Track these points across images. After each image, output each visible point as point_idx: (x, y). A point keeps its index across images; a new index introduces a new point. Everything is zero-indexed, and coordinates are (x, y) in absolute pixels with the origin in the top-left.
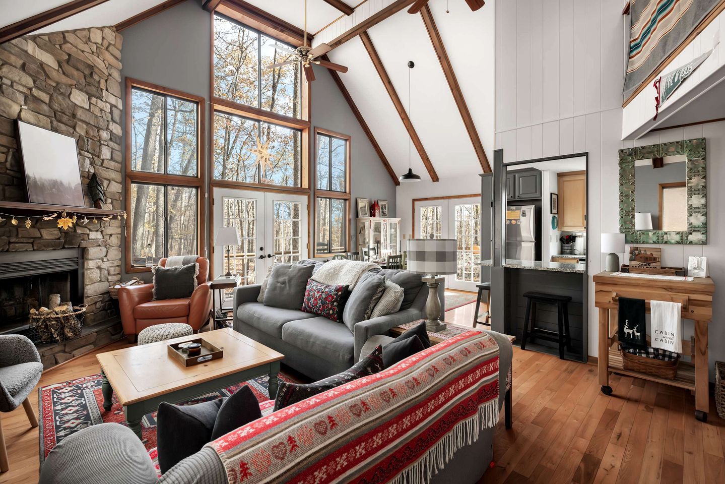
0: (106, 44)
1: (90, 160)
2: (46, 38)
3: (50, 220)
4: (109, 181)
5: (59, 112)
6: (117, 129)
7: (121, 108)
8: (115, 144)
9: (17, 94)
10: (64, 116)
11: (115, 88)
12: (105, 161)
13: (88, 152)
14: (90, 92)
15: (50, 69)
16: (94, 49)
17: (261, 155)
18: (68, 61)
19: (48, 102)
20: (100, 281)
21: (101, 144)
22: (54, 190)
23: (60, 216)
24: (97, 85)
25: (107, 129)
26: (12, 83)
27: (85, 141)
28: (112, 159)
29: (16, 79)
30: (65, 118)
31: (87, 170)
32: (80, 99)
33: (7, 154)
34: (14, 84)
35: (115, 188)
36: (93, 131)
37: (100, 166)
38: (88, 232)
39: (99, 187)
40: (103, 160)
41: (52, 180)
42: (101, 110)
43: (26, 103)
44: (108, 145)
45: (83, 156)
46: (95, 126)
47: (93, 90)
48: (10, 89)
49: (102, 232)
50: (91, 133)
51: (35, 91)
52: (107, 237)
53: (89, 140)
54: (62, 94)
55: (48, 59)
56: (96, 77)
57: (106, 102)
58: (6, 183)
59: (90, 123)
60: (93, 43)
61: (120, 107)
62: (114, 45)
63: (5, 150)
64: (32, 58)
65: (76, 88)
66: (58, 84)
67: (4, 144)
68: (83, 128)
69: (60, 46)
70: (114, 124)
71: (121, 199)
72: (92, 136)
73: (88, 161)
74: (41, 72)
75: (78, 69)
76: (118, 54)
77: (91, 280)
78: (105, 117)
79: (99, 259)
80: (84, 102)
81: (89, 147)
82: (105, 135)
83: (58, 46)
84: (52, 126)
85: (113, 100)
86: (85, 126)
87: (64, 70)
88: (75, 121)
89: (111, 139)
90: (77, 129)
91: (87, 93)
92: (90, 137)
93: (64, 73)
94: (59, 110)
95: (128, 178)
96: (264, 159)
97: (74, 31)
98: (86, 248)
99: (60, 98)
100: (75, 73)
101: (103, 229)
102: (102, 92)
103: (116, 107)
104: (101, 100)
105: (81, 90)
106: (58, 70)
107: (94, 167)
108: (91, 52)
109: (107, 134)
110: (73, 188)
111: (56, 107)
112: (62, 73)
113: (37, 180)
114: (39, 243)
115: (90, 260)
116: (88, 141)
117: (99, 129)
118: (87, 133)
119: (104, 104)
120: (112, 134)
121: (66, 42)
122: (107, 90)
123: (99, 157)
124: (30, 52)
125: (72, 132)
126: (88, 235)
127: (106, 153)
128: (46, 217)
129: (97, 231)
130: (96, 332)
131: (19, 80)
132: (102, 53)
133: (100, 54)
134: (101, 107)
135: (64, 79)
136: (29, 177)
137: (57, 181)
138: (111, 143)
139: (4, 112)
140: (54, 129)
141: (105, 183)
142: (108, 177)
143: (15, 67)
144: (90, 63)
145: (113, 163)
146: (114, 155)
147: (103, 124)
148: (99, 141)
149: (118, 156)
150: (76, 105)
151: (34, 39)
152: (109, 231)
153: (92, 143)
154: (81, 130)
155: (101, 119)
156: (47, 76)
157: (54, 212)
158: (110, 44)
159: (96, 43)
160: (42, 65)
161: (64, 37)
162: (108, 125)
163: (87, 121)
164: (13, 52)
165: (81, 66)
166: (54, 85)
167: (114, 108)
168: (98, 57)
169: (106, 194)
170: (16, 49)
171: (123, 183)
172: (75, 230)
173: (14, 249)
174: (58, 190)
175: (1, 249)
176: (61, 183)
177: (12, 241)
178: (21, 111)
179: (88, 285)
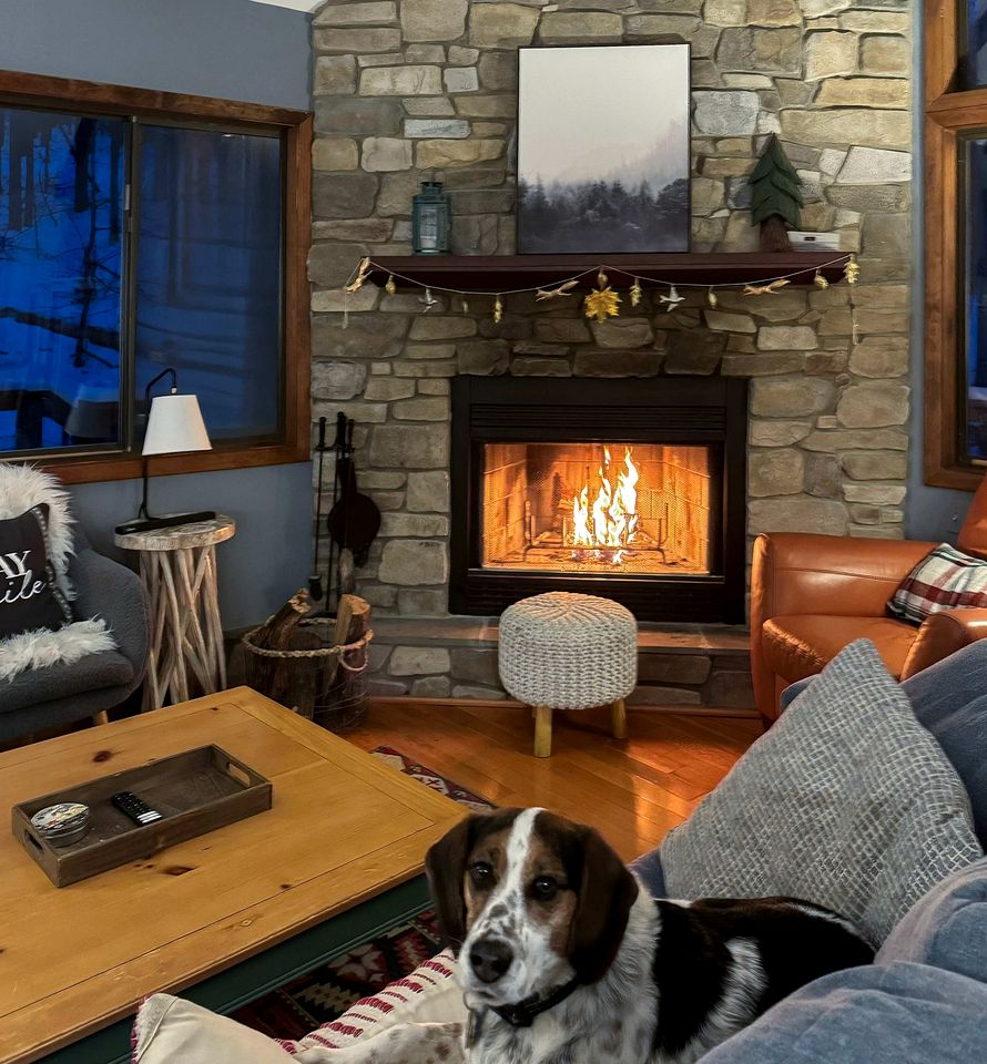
1: (762, 98)
3: (556, 297)
4: (848, 148)
13: (753, 72)
20: (807, 494)
21: (808, 34)
22: (590, 212)
23: (588, 284)
27: (738, 43)
28: (859, 72)
31: (744, 131)
35: (877, 169)
37: (802, 107)
38: (751, 327)
40: (818, 84)
41: (588, 186)
44: (840, 29)
45: (727, 89)
49: (815, 326)
50: (765, 9)
52: (839, 345)
53: (759, 32)
63: (499, 129)
72: (770, 18)
73: (752, 102)
77: (764, 483)
79: (802, 419)
81: (756, 56)
84: (624, 32)
90: (708, 15)
92: (763, 22)
95: (931, 125)
98: (751, 377)
101: (821, 317)
107: (778, 116)
110: (656, 197)
113: (546, 192)
114: (586, 358)
115: (759, 418)
118: (749, 13)
123: (799, 78)
125: (691, 27)
126: (756, 336)
127: (831, 58)
128: (544, 290)
129: (793, 326)
136: (524, 187)
140: (634, 39)
141: (831, 159)
142: (840, 136)
148: (801, 25)
152: (847, 323)
154: (725, 13)
157: (568, 275)
169: (832, 198)
172: (703, 323)
173: (520, 371)
174: (605, 211)
175: (492, 369)
176: (618, 190)
177: (516, 350)
178: (540, 22)
179: (756, 498)
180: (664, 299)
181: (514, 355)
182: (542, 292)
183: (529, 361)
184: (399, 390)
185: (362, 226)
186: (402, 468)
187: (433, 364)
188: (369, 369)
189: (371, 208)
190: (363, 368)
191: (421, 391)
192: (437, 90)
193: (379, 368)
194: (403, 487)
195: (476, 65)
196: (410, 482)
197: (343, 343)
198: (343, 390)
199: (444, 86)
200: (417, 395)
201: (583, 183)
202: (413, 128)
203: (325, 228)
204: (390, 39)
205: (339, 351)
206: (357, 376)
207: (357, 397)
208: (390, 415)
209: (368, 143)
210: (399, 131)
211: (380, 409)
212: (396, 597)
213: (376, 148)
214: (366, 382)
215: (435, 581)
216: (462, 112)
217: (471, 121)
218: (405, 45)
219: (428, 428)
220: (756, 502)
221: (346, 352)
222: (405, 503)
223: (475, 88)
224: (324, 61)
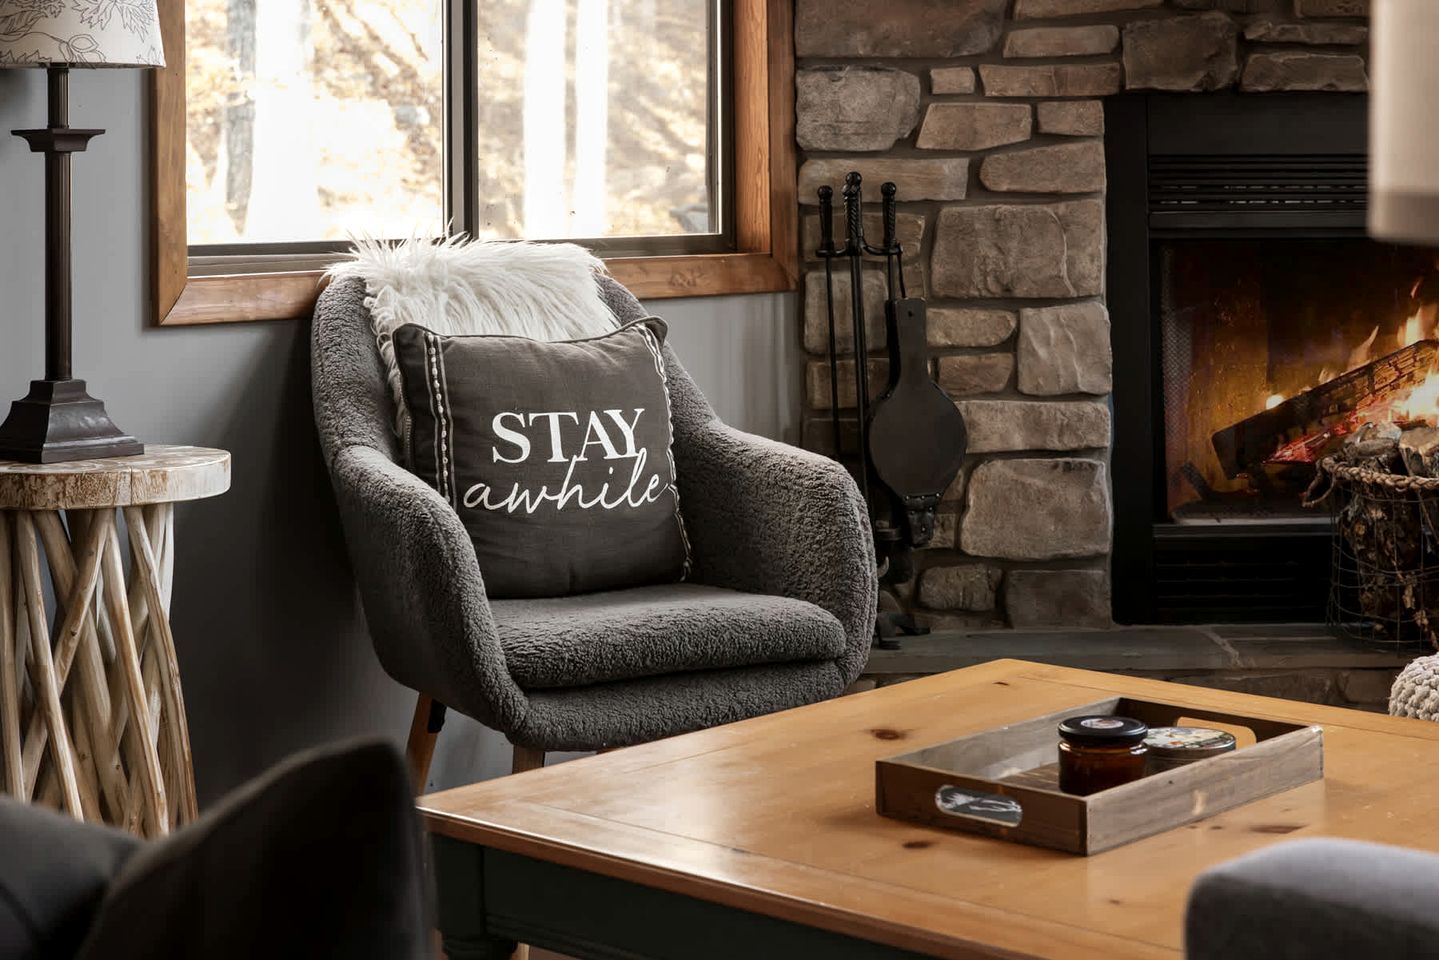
173: (1260, 80)
175: (1201, 75)
177: (1250, 36)
181: (1246, 46)
183: (1280, 58)
184: (1000, 125)
186: (1010, 301)
187: (1069, 69)
188: (927, 85)
190: (915, 82)
191: (1045, 128)
193: (946, 79)
194: (1011, 344)
196: (1026, 329)
197: (867, 27)
198: (869, 128)
200: (1040, 136)
205: (859, 44)
206: (901, 98)
207: (907, 145)
208: (976, 186)
211: (954, 170)
212: (1000, 590)
214: (921, 112)
215: (1091, 548)
219: (1062, 208)
221: (874, 47)
222: (1014, 378)
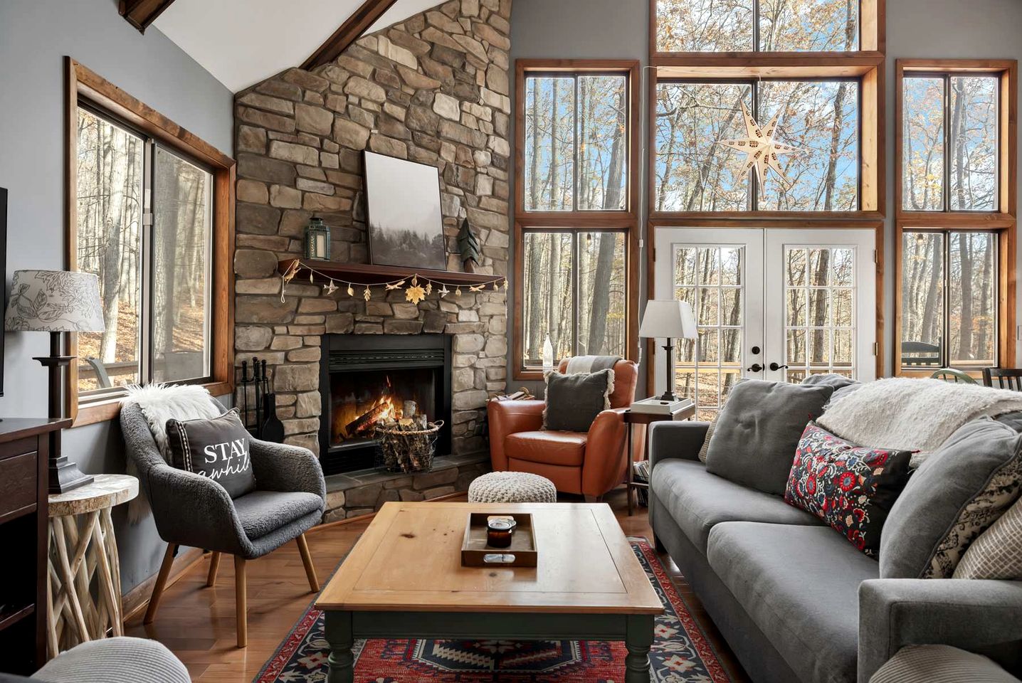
0: (485, 12)
1: (461, 200)
2: (402, 27)
3: (395, 289)
4: (489, 229)
5: (418, 131)
6: (501, 147)
7: (509, 112)
8: (499, 171)
9: (366, 114)
10: (424, 135)
11: (500, 81)
12: (483, 199)
13: (458, 186)
14: (461, 94)
15: (407, 70)
16: (468, 26)
17: (756, 150)
18: (430, 54)
19: (403, 119)
20: (475, 388)
21: (477, 173)
22: (404, 245)
23: (408, 284)
24: (471, 82)
25: (487, 147)
26: (360, 100)
27: (452, 171)
28: (494, 195)
29: (365, 93)
30: (426, 140)
31: (456, 215)
32: (446, 107)
33: (352, 199)
34: (363, 101)
35: (499, 240)
36: (466, 152)
37: (475, 207)
38: (456, 310)
39: (471, 240)
40: (480, 198)
41: (402, 231)
42: (478, 119)
43: (376, 125)
44: (487, 174)
45: (450, 193)
46: (468, 146)
47: (465, 89)
48: (357, 110)
49: (478, 311)
50: (462, 157)
51: (388, 107)
52: (486, 320)
53: (460, 168)
54: (422, 104)
55: (404, 57)
56: (470, 70)
57: (485, 105)
58: (352, 239)
59: (460, 143)
60: (466, 17)
61: (507, 110)
62: (498, 13)
63: (350, 193)
64: (383, 60)
65: (442, 92)
66: (417, 90)
67: (350, 186)
68: (450, 151)
69: (420, 34)
70: (498, 139)
71: (507, 258)
72: (464, 162)
73: (457, 201)
74: (395, 78)
75: (443, 63)
76: (503, 25)
77: (461, 384)
78: (483, 130)
79: (474, 353)
80: (453, 111)
81: (459, 179)
82: (483, 158)
83: (417, 36)
84: (408, 154)
85: (495, 101)
86: (453, 147)
87: (425, 68)
88: (440, 141)
89: (492, 163)
90: (442, 154)
91: (457, 96)
92: (461, 163)
93: (425, 74)
94: (418, 128)
95: (517, 224)
96: (762, 157)
97: (439, 8)
98: (455, 334)
99: (419, 110)
100: (440, 69)
101: (480, 306)
102: (479, 91)
103: (500, 111)
104: (478, 103)
105: (448, 94)
106: (417, 71)
107: (467, 210)
108: (462, 32)
109: (486, 155)
110: (431, 242)
111: (414, 124)
112: (422, 73)
113: (384, 232)
114: (390, 324)
115: (459, 353)
116: (457, 169)
117: (474, 149)
118: (456, 158)
119: (482, 109)
120: (494, 155)
121: (427, 25)
122: (487, 86)
123: (473, 193)
124: (382, 52)
125: (435, 158)
126: (457, 314)
127: (484, 186)
128: (390, 284)
129: (471, 309)
130: (458, 467)
131: (369, 95)
132: (478, 29)
133: (475, 33)
134: (478, 115)
135: (425, 82)
136: (373, 228)
137: (409, 233)
138: (493, 170)
139: (351, 142)
140: (412, 158)
141: (484, 233)
142: (486, 223)
143: (365, 78)
144: (461, 49)
145: (495, 201)
146: (496, 188)
147: (479, 141)
148: (475, 169)
149: (504, 189)
150: (441, 117)
151: (387, 32)
152: (488, 309)
153: (465, 173)
154: (448, 155)
155: (478, 133)
156: (403, 82)
157: (400, 278)
158: (491, 13)
159: (470, 17)
160: (396, 67)
161: (426, 20)
162: (488, 141)
163: (457, 139)
164: (361, 57)
165: (448, 57)
166: (412, 92)
167: (497, 114)
168: (473, 38)
169: (484, 251)
170: (365, 52)
171: (511, 232)
172: (439, 307)
173: (359, 331)
174: (410, 245)
175: (345, 329)
176: (415, 235)
177: (357, 319)
178: (370, 137)
179: (457, 392)
180: (440, 291)
181: (356, 322)
182: (388, 286)
183: (364, 325)
184: (294, 343)
185: (269, 240)
186: (295, 392)
187: (313, 327)
188: (274, 332)
189: (276, 229)
190: (270, 330)
191: (306, 344)
192: (316, 163)
193: (279, 330)
194: (295, 404)
195: (338, 153)
196: (300, 399)
197: (257, 314)
198: (258, 344)
199: (320, 162)
200: (305, 346)
201: (400, 230)
202: (303, 184)
203: (246, 239)
204: (290, 125)
205: (255, 319)
206: (266, 335)
207: (268, 349)
208: (287, 360)
209: (275, 188)
210: (294, 185)
211: (281, 355)
213: (280, 192)
214: (272, 339)
216: (330, 180)
217: (335, 185)
218: (298, 131)
219: (309, 365)
220: (457, 394)
221: (259, 320)
222: (295, 413)
223: (337, 167)
224: (245, 129)
